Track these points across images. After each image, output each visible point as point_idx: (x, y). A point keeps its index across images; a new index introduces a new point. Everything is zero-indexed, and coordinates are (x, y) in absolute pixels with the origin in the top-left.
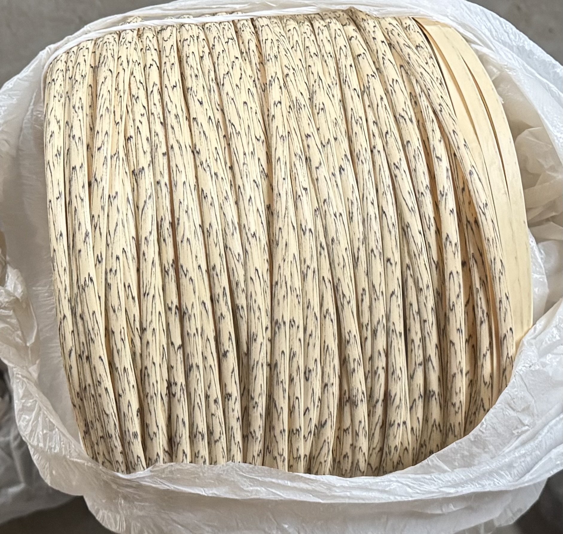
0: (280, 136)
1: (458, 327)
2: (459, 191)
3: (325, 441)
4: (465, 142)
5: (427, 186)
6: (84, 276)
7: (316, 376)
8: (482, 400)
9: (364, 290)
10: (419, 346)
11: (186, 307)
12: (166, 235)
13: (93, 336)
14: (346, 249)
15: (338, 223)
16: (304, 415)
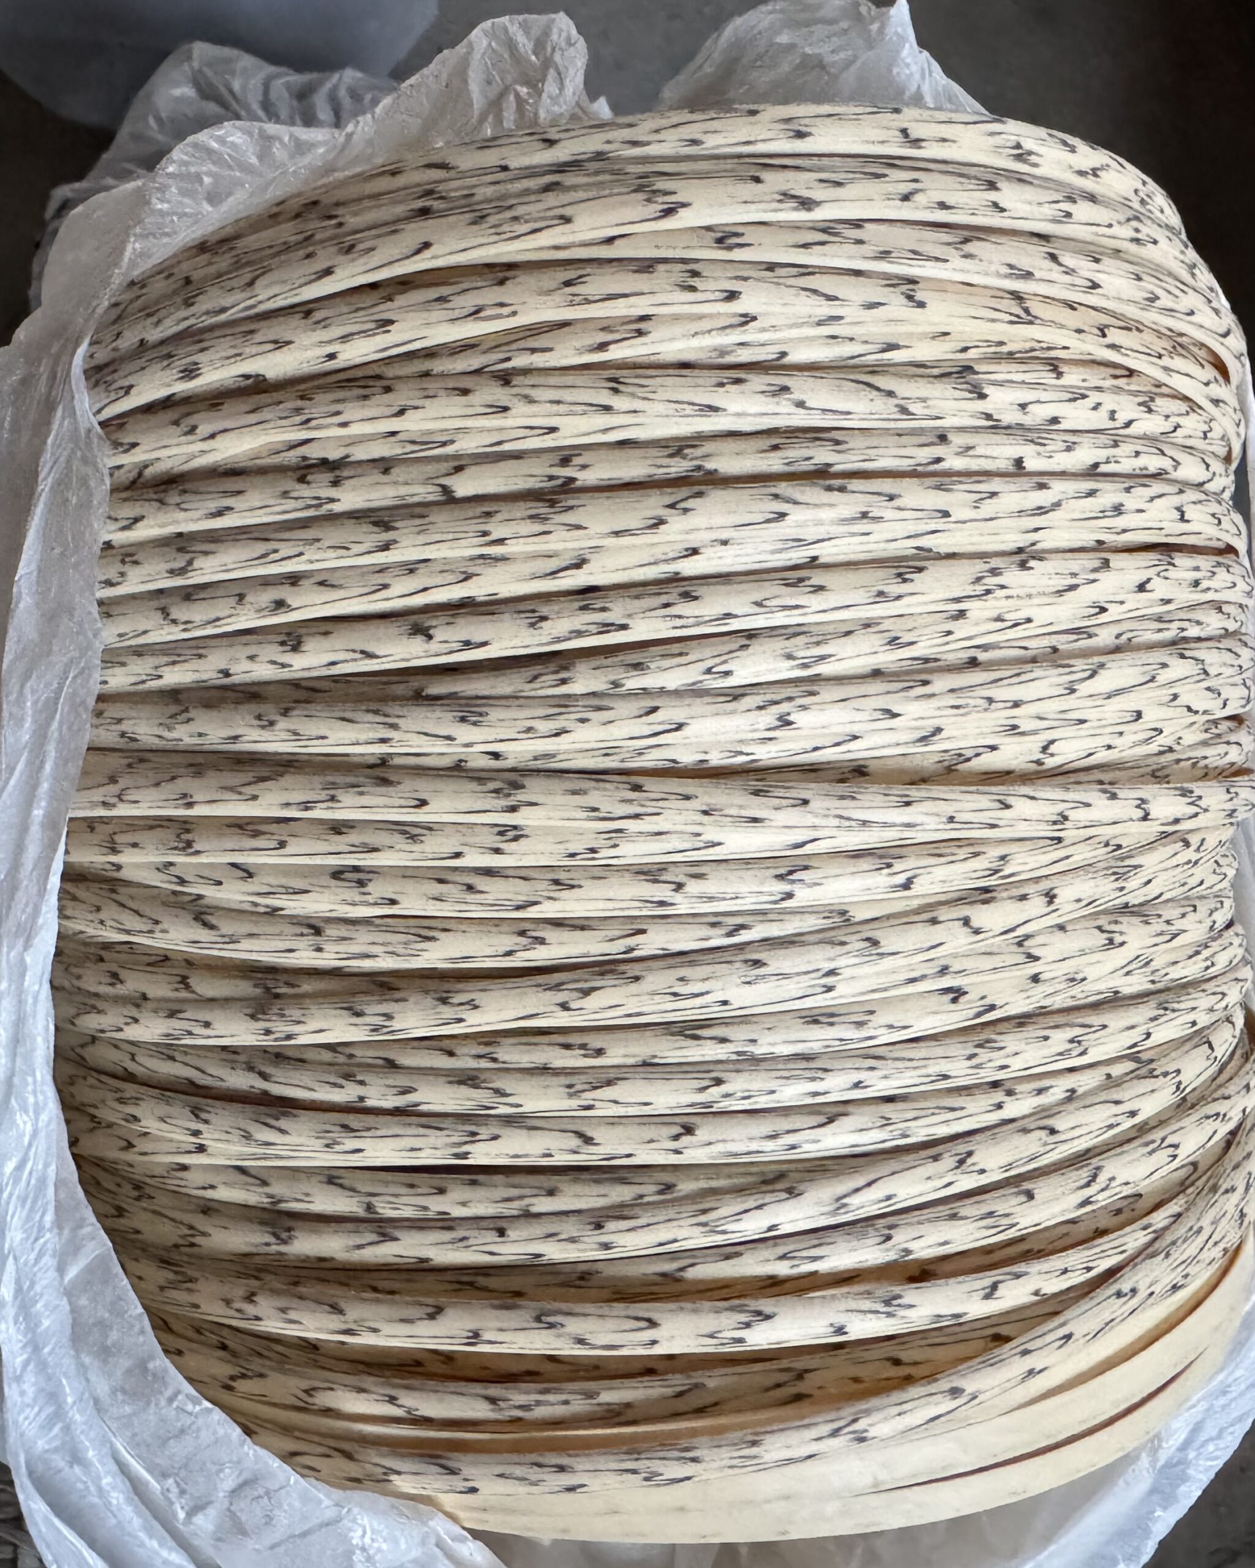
0: (1066, 813)
1: (487, 1336)
2: (890, 1350)
3: (157, 922)
4: (1041, 1371)
5: (908, 1252)
6: (684, 191)
7: (345, 902)
8: (261, 1375)
9: (600, 1052)
10: (425, 1208)
11: (571, 508)
12: (793, 453)
13: (492, 220)
14: (725, 1003)
15: (806, 981)
16: (234, 865)
